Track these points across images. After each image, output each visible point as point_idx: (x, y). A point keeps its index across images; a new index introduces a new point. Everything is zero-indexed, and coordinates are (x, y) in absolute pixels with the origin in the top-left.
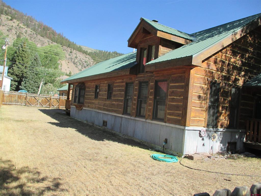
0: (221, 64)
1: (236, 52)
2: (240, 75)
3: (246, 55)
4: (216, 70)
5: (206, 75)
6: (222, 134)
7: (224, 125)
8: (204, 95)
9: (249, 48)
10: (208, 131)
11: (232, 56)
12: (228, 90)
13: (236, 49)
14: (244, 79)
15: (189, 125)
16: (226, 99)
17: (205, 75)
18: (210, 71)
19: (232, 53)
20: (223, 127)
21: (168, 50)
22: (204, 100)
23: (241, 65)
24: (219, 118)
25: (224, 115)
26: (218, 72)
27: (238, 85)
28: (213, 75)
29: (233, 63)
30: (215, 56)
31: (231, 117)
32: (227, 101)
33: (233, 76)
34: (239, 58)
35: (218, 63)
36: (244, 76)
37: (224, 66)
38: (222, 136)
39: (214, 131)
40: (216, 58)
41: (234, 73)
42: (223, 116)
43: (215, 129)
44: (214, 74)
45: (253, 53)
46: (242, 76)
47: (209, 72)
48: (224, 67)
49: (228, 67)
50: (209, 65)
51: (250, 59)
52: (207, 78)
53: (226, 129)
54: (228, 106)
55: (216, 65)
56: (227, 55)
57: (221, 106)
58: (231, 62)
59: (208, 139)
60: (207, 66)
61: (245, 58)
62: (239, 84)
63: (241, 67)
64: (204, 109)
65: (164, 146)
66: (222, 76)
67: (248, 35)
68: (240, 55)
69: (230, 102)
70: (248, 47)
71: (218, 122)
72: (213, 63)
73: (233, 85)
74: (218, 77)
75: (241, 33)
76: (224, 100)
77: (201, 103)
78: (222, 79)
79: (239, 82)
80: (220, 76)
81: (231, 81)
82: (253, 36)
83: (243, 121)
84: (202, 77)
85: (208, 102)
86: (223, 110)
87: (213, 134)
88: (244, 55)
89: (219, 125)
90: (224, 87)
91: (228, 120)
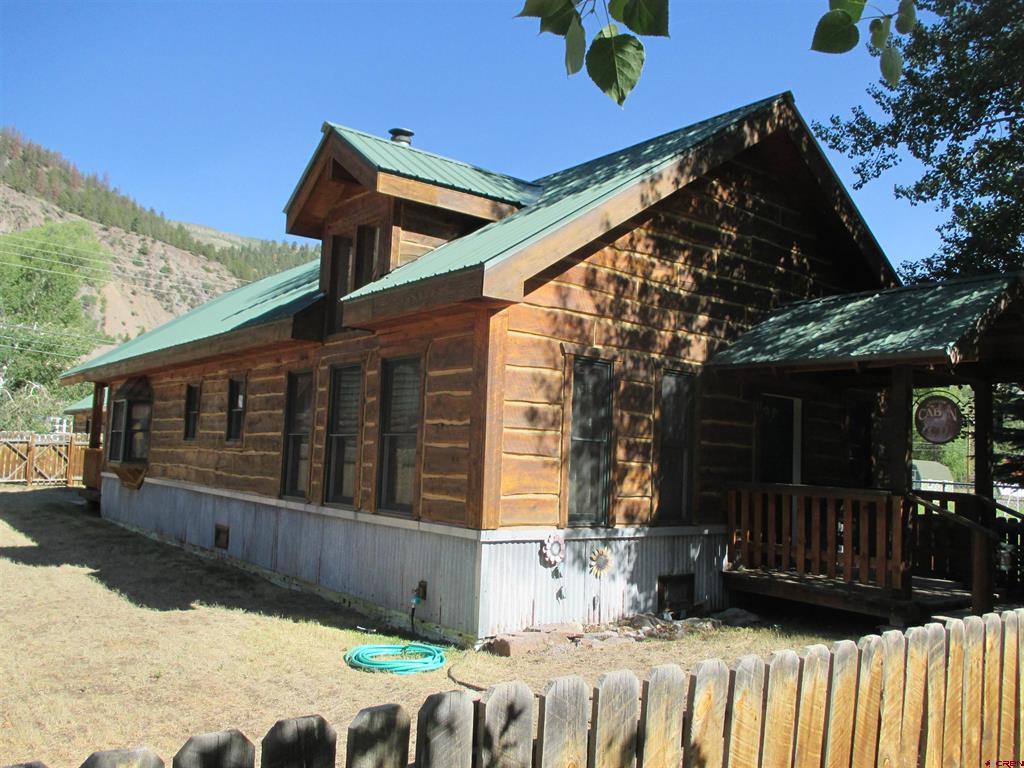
0: (612, 288)
1: (672, 242)
2: (694, 327)
3: (711, 254)
4: (595, 312)
5: (554, 333)
6: (633, 547)
7: (638, 512)
8: (551, 407)
9: (723, 228)
10: (574, 540)
11: (655, 260)
12: (648, 382)
13: (669, 234)
14: (709, 338)
15: (496, 522)
16: (644, 418)
17: (549, 332)
18: (571, 316)
19: (655, 248)
20: (637, 521)
21: (428, 244)
22: (553, 424)
23: (693, 289)
24: (619, 489)
25: (637, 475)
26: (603, 321)
27: (686, 361)
28: (583, 331)
29: (662, 283)
30: (587, 260)
31: (665, 483)
32: (645, 423)
33: (663, 333)
34: (685, 264)
35: (602, 288)
36: (708, 328)
37: (627, 298)
38: (634, 556)
39: (601, 539)
40: (592, 266)
41: (669, 318)
42: (633, 480)
43: (602, 530)
44: (587, 326)
45: (737, 245)
46: (699, 331)
47: (569, 320)
48: (628, 301)
49: (644, 299)
50: (563, 295)
51: (727, 268)
52: (560, 342)
53: (647, 529)
54: (649, 441)
55: (591, 295)
56: (637, 255)
57: (624, 442)
58: (655, 281)
59: (579, 568)
60: (558, 298)
61: (708, 264)
62: (691, 358)
63: (695, 296)
64: (555, 459)
65: (413, 609)
66: (621, 334)
67: (714, 182)
68: (686, 253)
69: (658, 427)
70: (718, 224)
71: (615, 502)
72: (580, 288)
73: (667, 362)
74: (604, 336)
75: (675, 174)
76: (635, 420)
77: (541, 438)
78: (621, 343)
79: (689, 353)
80: (613, 333)
81: (659, 351)
82: (734, 184)
83: (714, 494)
84: (539, 342)
85: (570, 432)
86: (633, 458)
87: (596, 552)
88: (702, 253)
89: (619, 514)
90: (629, 374)
91: (653, 495)
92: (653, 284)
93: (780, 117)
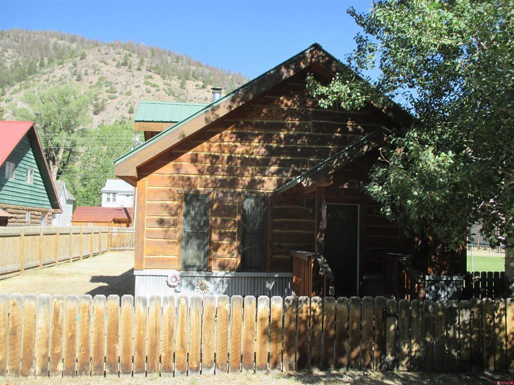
0: (208, 161)
1: (249, 134)
2: (267, 173)
3: (279, 135)
4: (197, 173)
5: (173, 185)
6: (225, 281)
7: (228, 264)
8: (172, 217)
9: (288, 120)
10: (187, 276)
11: (238, 144)
12: (233, 203)
13: (248, 130)
14: (278, 178)
16: (231, 220)
17: (171, 185)
18: (183, 177)
19: (237, 138)
20: (227, 269)
22: (173, 225)
23: (266, 154)
24: (214, 253)
25: (227, 247)
26: (203, 177)
27: (261, 191)
28: (191, 182)
29: (243, 154)
31: (245, 251)
32: (232, 222)
33: (244, 178)
34: (259, 142)
35: (202, 161)
36: (278, 172)
37: (219, 164)
38: (226, 286)
39: (204, 277)
40: (195, 153)
41: (248, 171)
42: (224, 250)
43: (204, 272)
44: (193, 180)
45: (300, 127)
46: (270, 175)
47: (182, 179)
48: (220, 166)
49: (230, 163)
50: (178, 169)
51: (292, 140)
52: (177, 189)
53: (234, 273)
54: (235, 231)
55: (195, 166)
56: (225, 143)
57: (218, 231)
59: (190, 289)
60: (175, 169)
61: (277, 140)
62: (265, 189)
63: (267, 157)
64: (175, 240)
66: (214, 182)
67: (281, 98)
68: (260, 137)
70: (284, 118)
71: (210, 260)
72: (189, 164)
73: (246, 192)
74: (204, 183)
75: (229, 103)
76: (224, 222)
77: (166, 232)
78: (215, 185)
79: (263, 187)
80: (209, 181)
81: (241, 187)
82: (296, 96)
83: (284, 257)
84: (164, 191)
85: (183, 228)
86: (224, 239)
87: (200, 282)
88: (271, 136)
89: (214, 265)
90: (220, 199)
91: (237, 256)
92: (237, 155)
93: (312, 57)
